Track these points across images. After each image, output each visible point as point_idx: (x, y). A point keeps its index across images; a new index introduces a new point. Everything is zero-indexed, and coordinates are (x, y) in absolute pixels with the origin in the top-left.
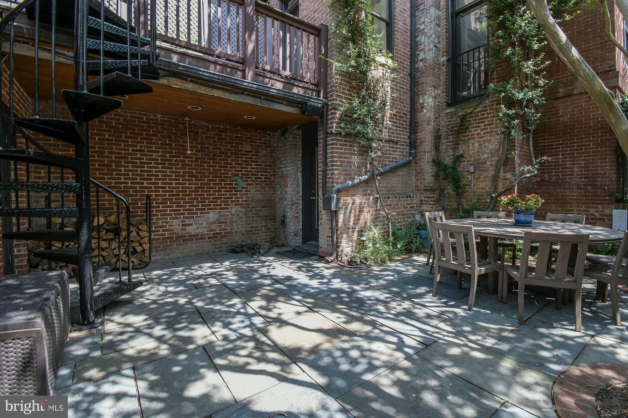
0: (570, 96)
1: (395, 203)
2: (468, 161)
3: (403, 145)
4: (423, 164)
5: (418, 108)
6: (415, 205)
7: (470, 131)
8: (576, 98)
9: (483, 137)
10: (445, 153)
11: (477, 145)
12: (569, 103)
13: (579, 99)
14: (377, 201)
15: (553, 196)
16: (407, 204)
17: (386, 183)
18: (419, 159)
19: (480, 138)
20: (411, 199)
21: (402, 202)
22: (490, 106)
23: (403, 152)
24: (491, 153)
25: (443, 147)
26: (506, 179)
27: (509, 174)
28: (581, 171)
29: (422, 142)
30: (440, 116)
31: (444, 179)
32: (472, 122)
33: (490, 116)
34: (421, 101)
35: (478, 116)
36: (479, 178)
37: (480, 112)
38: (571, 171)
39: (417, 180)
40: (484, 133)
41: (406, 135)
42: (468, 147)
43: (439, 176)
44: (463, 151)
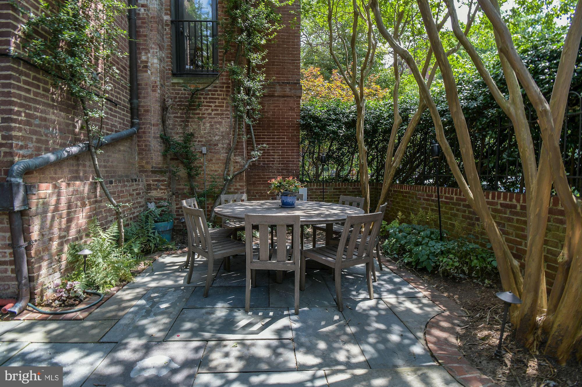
0: (272, 96)
1: (120, 189)
2: (199, 141)
3: (124, 110)
4: (150, 139)
5: (140, 67)
6: (141, 191)
7: (201, 110)
8: (276, 99)
9: (214, 118)
10: (172, 129)
11: (208, 125)
12: (271, 102)
13: (278, 100)
14: (95, 189)
15: (262, 178)
16: (133, 190)
17: (104, 161)
18: (144, 133)
19: (211, 118)
20: (137, 183)
21: (127, 188)
22: (220, 87)
23: (123, 119)
24: (222, 136)
25: (170, 122)
26: (237, 162)
27: (239, 157)
28: (279, 158)
29: (147, 111)
30: (165, 84)
31: (172, 159)
32: (202, 100)
33: (220, 97)
34: (144, 58)
35: (209, 95)
36: (211, 160)
37: (210, 91)
38: (273, 158)
39: (142, 159)
40: (215, 114)
41: (126, 98)
42: (199, 125)
43: (166, 156)
44: (194, 129)
